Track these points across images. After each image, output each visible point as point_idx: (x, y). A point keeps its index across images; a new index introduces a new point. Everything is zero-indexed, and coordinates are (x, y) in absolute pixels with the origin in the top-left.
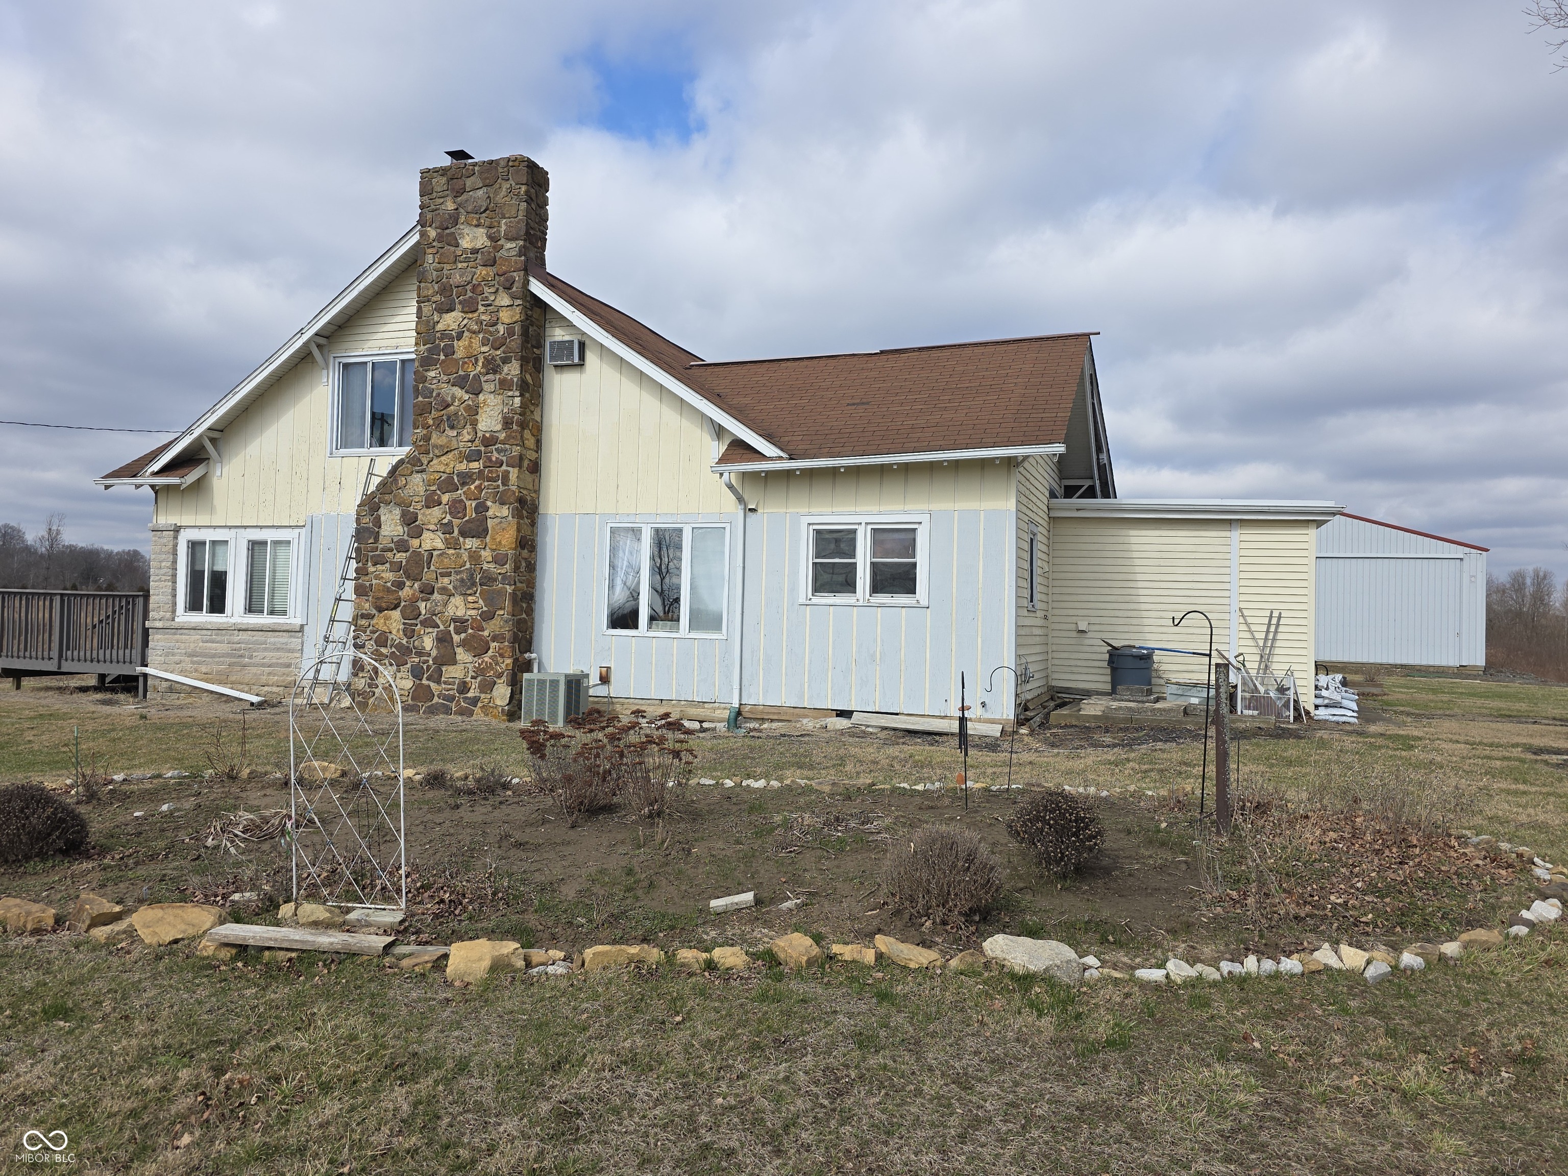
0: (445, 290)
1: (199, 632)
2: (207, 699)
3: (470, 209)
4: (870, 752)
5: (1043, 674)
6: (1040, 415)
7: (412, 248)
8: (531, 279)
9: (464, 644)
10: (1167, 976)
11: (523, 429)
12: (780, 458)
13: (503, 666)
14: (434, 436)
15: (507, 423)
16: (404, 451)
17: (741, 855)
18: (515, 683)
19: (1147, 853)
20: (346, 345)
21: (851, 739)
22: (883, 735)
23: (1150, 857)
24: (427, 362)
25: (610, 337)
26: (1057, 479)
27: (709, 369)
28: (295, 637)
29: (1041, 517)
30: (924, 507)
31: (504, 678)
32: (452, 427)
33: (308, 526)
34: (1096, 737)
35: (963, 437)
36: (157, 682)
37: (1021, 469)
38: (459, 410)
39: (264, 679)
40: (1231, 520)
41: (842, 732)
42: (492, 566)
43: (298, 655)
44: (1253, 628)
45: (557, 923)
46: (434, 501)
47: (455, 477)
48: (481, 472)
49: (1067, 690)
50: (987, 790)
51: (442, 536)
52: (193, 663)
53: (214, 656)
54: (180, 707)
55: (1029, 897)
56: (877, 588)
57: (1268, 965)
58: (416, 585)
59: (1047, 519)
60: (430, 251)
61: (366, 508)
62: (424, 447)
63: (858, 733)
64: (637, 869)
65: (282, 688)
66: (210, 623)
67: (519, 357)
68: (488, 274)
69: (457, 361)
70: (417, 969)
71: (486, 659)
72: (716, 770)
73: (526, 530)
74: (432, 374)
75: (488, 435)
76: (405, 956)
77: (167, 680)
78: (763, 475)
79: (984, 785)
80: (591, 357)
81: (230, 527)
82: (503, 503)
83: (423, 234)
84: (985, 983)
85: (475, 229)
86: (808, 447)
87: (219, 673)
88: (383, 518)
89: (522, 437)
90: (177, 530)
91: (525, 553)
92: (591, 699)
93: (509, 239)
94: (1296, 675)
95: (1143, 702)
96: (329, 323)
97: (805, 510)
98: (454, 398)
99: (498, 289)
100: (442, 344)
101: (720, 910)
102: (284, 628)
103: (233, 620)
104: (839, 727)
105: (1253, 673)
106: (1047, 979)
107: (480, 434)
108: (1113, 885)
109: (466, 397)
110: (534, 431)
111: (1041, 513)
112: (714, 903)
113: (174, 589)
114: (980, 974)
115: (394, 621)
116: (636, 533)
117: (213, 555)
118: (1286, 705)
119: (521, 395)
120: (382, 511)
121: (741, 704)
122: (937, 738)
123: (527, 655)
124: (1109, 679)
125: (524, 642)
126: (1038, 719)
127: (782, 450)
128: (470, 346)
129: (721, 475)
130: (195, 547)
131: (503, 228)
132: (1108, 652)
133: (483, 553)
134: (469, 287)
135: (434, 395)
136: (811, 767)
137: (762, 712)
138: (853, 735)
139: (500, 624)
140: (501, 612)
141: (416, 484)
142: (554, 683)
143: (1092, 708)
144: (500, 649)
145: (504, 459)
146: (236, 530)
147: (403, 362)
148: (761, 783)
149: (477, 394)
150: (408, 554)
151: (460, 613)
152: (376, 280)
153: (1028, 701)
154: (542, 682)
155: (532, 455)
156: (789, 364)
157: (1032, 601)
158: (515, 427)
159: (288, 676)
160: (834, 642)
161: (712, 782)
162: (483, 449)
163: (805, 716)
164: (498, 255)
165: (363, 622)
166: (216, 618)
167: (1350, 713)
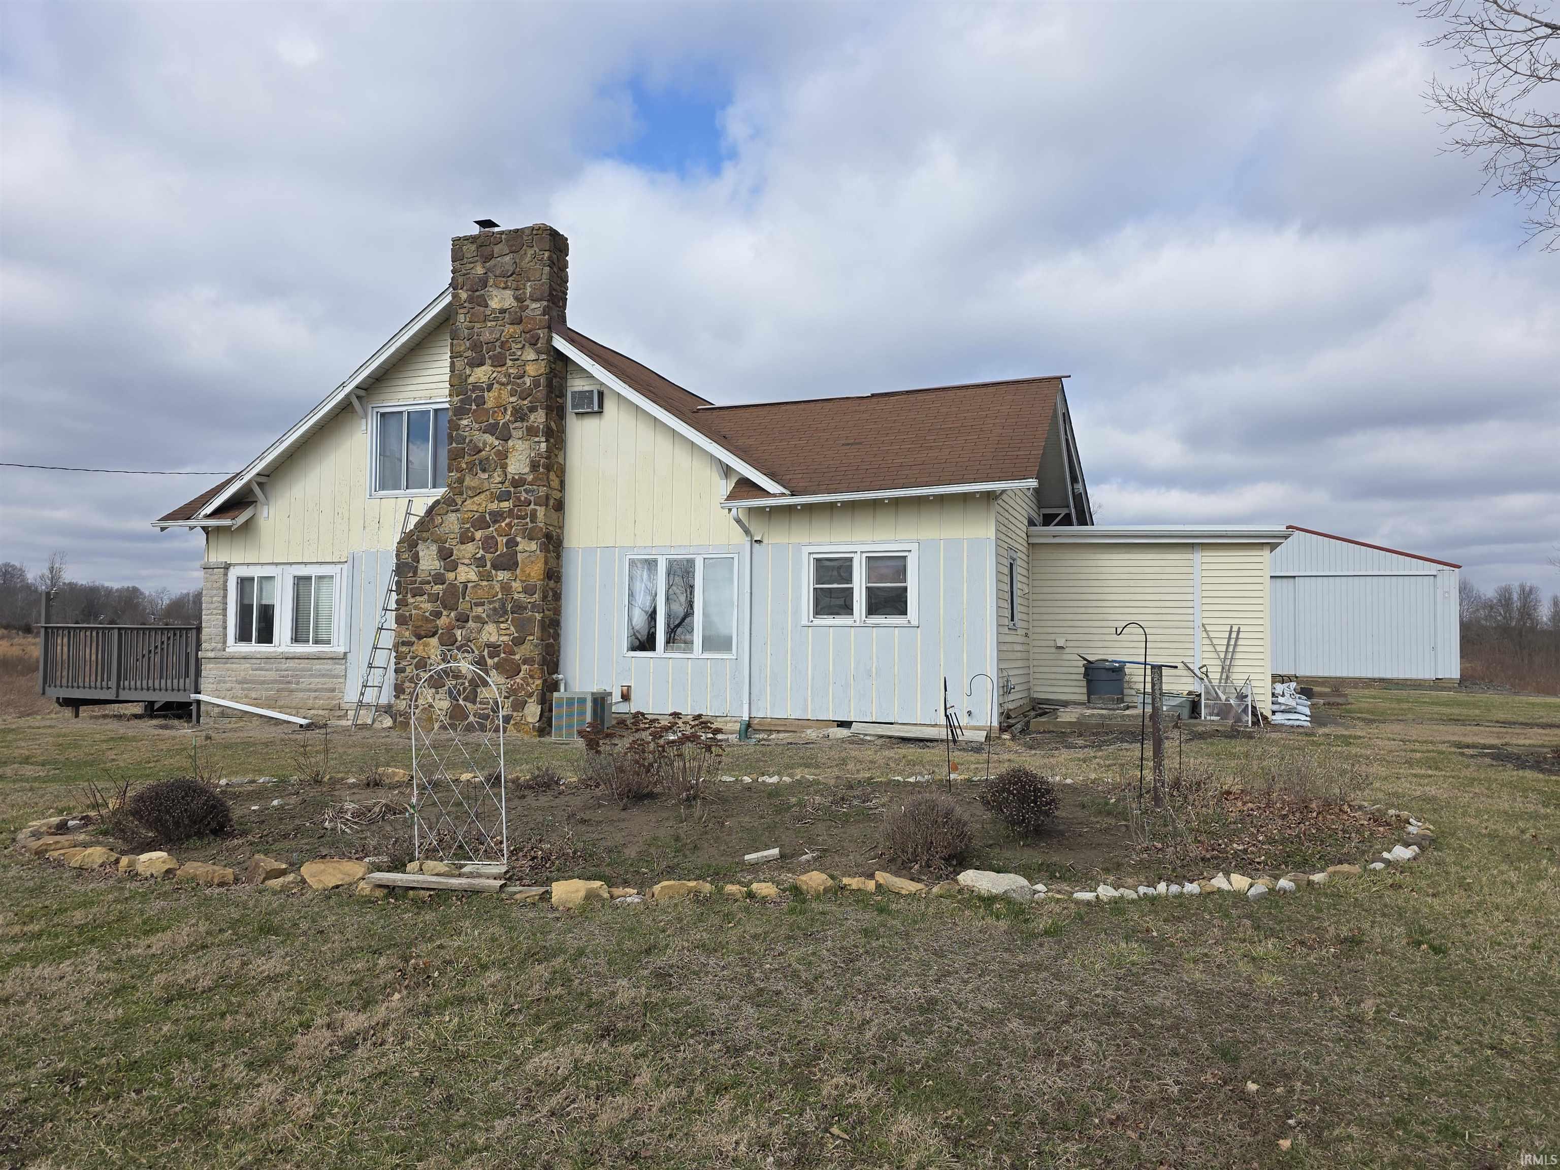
0: (476, 346)
1: (249, 661)
2: (258, 723)
3: (498, 273)
4: (868, 754)
5: (1025, 687)
6: (1015, 453)
7: (444, 308)
8: (554, 335)
9: (497, 667)
10: (1097, 897)
11: (549, 471)
12: (783, 494)
13: (534, 686)
14: (467, 479)
15: (534, 466)
16: (440, 492)
17: (765, 826)
18: (545, 702)
19: (1096, 820)
20: (382, 397)
21: (851, 746)
22: (880, 742)
23: (1098, 822)
24: (459, 411)
25: (627, 387)
26: (1035, 508)
27: (715, 413)
28: (338, 664)
29: (1020, 544)
30: (914, 536)
31: (534, 698)
32: (484, 471)
33: (350, 562)
34: (1070, 740)
35: (946, 474)
36: (209, 708)
37: (1000, 502)
38: (490, 455)
39: (310, 703)
40: (1193, 544)
41: (843, 741)
42: (522, 595)
43: (342, 680)
44: (1215, 642)
45: (627, 872)
46: (468, 537)
47: (487, 516)
48: (511, 511)
49: (1047, 701)
50: (969, 780)
51: (476, 569)
52: (243, 689)
53: (263, 682)
54: (235, 730)
55: (997, 850)
56: (872, 610)
57: (1175, 888)
58: (452, 614)
59: (1026, 545)
60: (462, 311)
61: (406, 545)
62: (457, 488)
63: (858, 741)
64: (683, 836)
65: (327, 712)
66: (259, 652)
67: (544, 406)
68: (515, 332)
69: (487, 410)
70: (528, 900)
71: (518, 681)
72: (733, 770)
73: (552, 563)
74: (465, 422)
75: (517, 477)
76: (516, 893)
77: (219, 706)
78: (768, 510)
79: (967, 777)
80: (610, 406)
81: (277, 564)
82: (531, 539)
83: (455, 296)
84: (959, 902)
85: (503, 292)
86: (807, 484)
87: (267, 698)
88: (421, 554)
89: (548, 478)
90: (227, 567)
91: (552, 584)
92: (614, 715)
93: (534, 300)
94: (1254, 683)
95: (1114, 709)
96: (368, 377)
97: (806, 540)
98: (485, 444)
99: (524, 345)
100: (474, 396)
101: (753, 862)
102: (328, 656)
103: (280, 650)
104: (839, 736)
105: (1216, 682)
106: (1005, 898)
107: (509, 477)
108: (1065, 842)
109: (497, 443)
110: (559, 473)
111: (1021, 540)
112: (747, 857)
113: (225, 622)
114: (955, 897)
115: (433, 648)
116: (651, 564)
117: (261, 590)
118: (1245, 711)
119: (547, 441)
120: (420, 547)
121: (750, 718)
122: (928, 744)
123: (554, 676)
124: (1085, 690)
125: (552, 664)
126: (1019, 726)
127: (785, 487)
128: (499, 397)
129: (730, 510)
130: (244, 583)
131: (529, 290)
132: (1084, 665)
133: (513, 584)
134: (498, 344)
135: (467, 441)
136: (817, 767)
137: (770, 724)
138: (851, 743)
139: (530, 648)
140: (531, 638)
141: (452, 523)
142: (582, 701)
143: (1068, 716)
144: (530, 671)
145: (532, 498)
146: (282, 567)
147: (436, 411)
148: (775, 779)
149: (506, 440)
150: (445, 586)
151: (493, 639)
152: (411, 338)
153: (1011, 710)
154: (570, 701)
155: (557, 495)
156: (788, 407)
157: (1012, 620)
158: (541, 470)
159: (332, 699)
160: (834, 660)
161: (732, 779)
162: (512, 489)
163: (810, 727)
164: (524, 314)
165: (404, 649)
166: (264, 648)
167: (1304, 718)
